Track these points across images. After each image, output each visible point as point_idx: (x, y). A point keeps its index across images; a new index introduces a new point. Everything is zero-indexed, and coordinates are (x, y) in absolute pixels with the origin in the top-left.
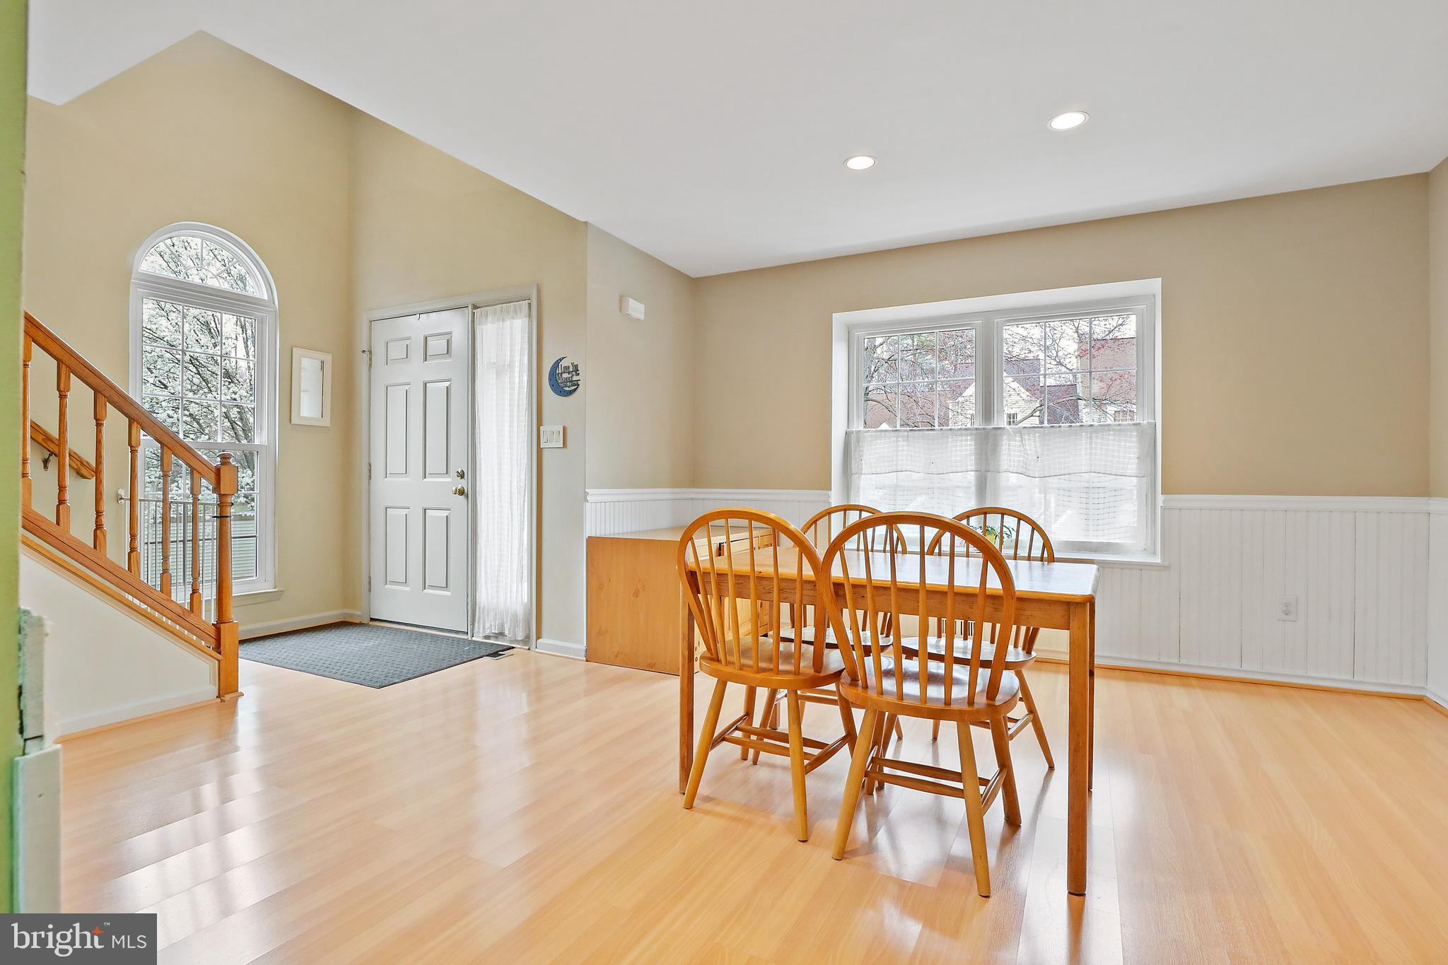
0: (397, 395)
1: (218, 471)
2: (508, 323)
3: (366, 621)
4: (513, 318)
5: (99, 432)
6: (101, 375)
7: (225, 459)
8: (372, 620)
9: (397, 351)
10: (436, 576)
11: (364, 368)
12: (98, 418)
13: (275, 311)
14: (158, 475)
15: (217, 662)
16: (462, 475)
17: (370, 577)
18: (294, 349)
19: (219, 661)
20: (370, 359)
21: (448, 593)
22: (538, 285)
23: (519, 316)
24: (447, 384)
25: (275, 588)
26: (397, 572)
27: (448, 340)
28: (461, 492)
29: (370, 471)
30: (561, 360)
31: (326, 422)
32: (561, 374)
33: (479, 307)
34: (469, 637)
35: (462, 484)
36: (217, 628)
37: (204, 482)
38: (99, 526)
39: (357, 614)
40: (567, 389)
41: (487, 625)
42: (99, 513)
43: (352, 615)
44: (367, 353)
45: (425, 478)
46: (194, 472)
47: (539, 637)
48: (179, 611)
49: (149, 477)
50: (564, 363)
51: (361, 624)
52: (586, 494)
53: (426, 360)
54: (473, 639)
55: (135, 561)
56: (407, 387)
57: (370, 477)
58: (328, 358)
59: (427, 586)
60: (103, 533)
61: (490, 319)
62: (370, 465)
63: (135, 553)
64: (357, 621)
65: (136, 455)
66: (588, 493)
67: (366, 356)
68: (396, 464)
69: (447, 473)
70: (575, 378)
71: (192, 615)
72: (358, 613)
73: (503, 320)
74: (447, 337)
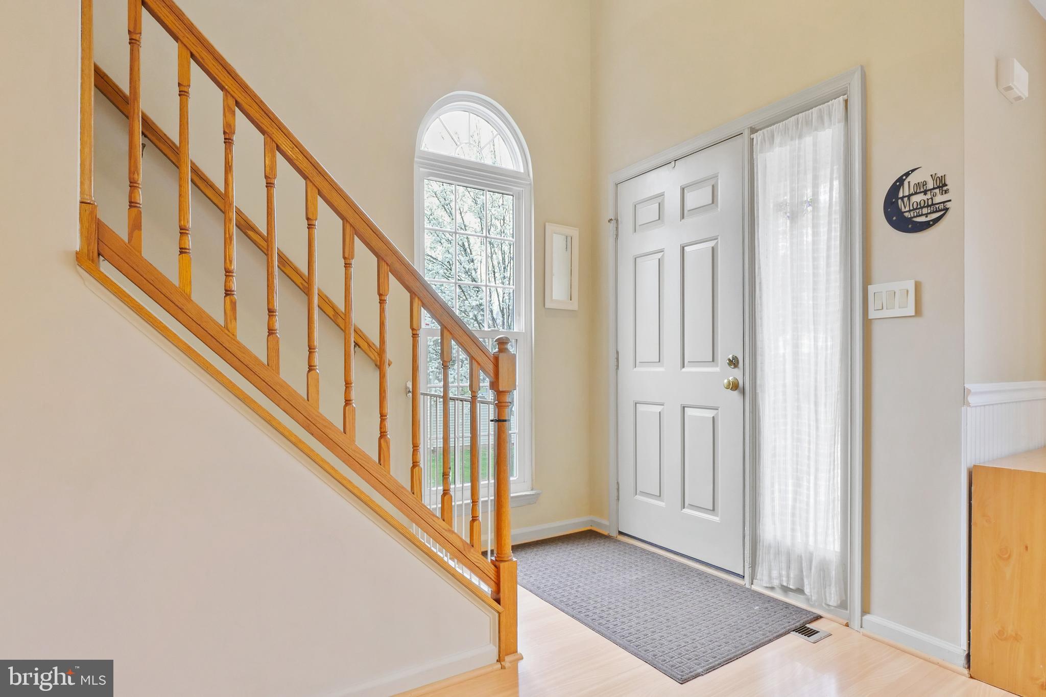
0: (649, 267)
1: (496, 360)
2: (808, 140)
3: (614, 534)
4: (816, 129)
5: (382, 311)
6: (383, 236)
7: (502, 343)
8: (621, 533)
9: (648, 212)
10: (699, 492)
11: (611, 240)
12: (381, 293)
13: (530, 184)
14: (436, 366)
15: (497, 615)
16: (734, 362)
17: (618, 483)
18: (547, 224)
19: (499, 613)
20: (617, 228)
21: (716, 519)
22: (862, 67)
23: (826, 124)
24: (712, 244)
25: (532, 490)
26: (649, 482)
27: (713, 186)
28: (734, 386)
29: (617, 359)
30: (907, 174)
31: (574, 305)
32: (909, 196)
33: (761, 129)
34: (746, 582)
35: (735, 374)
36: (495, 566)
37: (482, 375)
38: (383, 434)
39: (605, 526)
40: (923, 219)
41: (775, 574)
42: (383, 416)
43: (599, 524)
44: (614, 222)
45: (684, 367)
46: (473, 361)
47: (865, 611)
48: (459, 545)
49: (430, 367)
50: (913, 179)
51: (607, 538)
52: (965, 393)
53: (683, 217)
54: (754, 587)
55: (417, 478)
56: (659, 255)
57: (618, 366)
58: (574, 233)
59: (686, 505)
60: (387, 443)
61: (777, 140)
62: (617, 353)
63: (417, 468)
64: (606, 533)
65: (418, 341)
66: (969, 391)
67: (612, 225)
68: (647, 351)
69: (713, 361)
70: (939, 198)
71: (472, 550)
72: (606, 522)
73: (800, 137)
74: (712, 182)
